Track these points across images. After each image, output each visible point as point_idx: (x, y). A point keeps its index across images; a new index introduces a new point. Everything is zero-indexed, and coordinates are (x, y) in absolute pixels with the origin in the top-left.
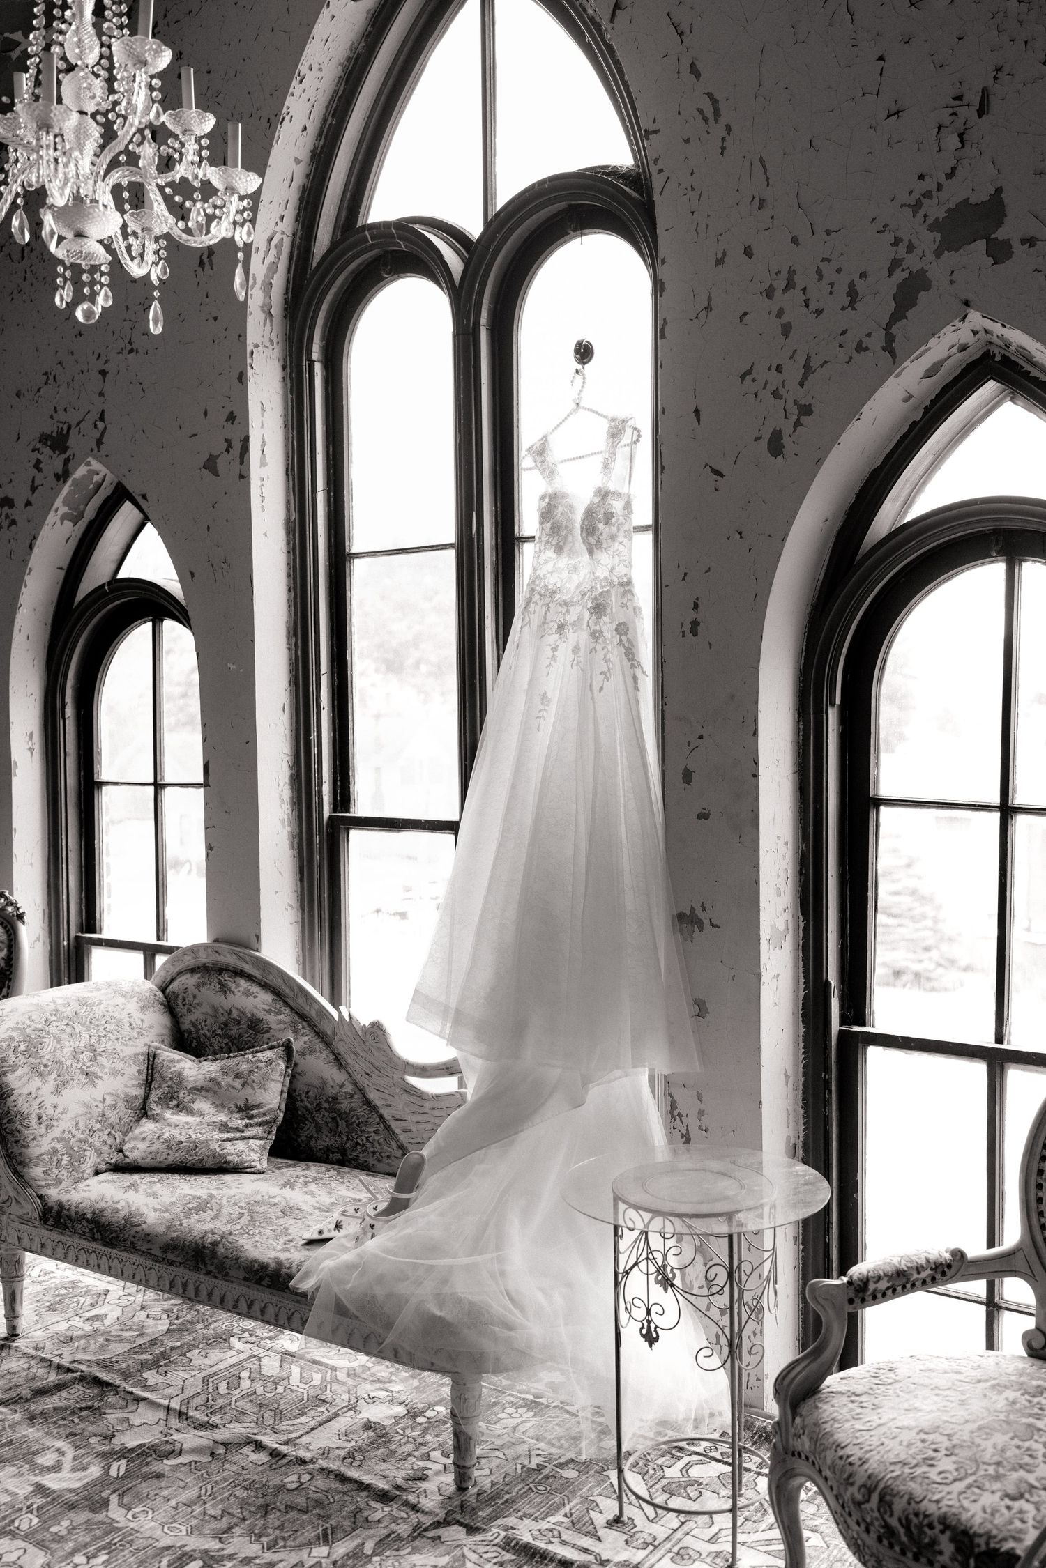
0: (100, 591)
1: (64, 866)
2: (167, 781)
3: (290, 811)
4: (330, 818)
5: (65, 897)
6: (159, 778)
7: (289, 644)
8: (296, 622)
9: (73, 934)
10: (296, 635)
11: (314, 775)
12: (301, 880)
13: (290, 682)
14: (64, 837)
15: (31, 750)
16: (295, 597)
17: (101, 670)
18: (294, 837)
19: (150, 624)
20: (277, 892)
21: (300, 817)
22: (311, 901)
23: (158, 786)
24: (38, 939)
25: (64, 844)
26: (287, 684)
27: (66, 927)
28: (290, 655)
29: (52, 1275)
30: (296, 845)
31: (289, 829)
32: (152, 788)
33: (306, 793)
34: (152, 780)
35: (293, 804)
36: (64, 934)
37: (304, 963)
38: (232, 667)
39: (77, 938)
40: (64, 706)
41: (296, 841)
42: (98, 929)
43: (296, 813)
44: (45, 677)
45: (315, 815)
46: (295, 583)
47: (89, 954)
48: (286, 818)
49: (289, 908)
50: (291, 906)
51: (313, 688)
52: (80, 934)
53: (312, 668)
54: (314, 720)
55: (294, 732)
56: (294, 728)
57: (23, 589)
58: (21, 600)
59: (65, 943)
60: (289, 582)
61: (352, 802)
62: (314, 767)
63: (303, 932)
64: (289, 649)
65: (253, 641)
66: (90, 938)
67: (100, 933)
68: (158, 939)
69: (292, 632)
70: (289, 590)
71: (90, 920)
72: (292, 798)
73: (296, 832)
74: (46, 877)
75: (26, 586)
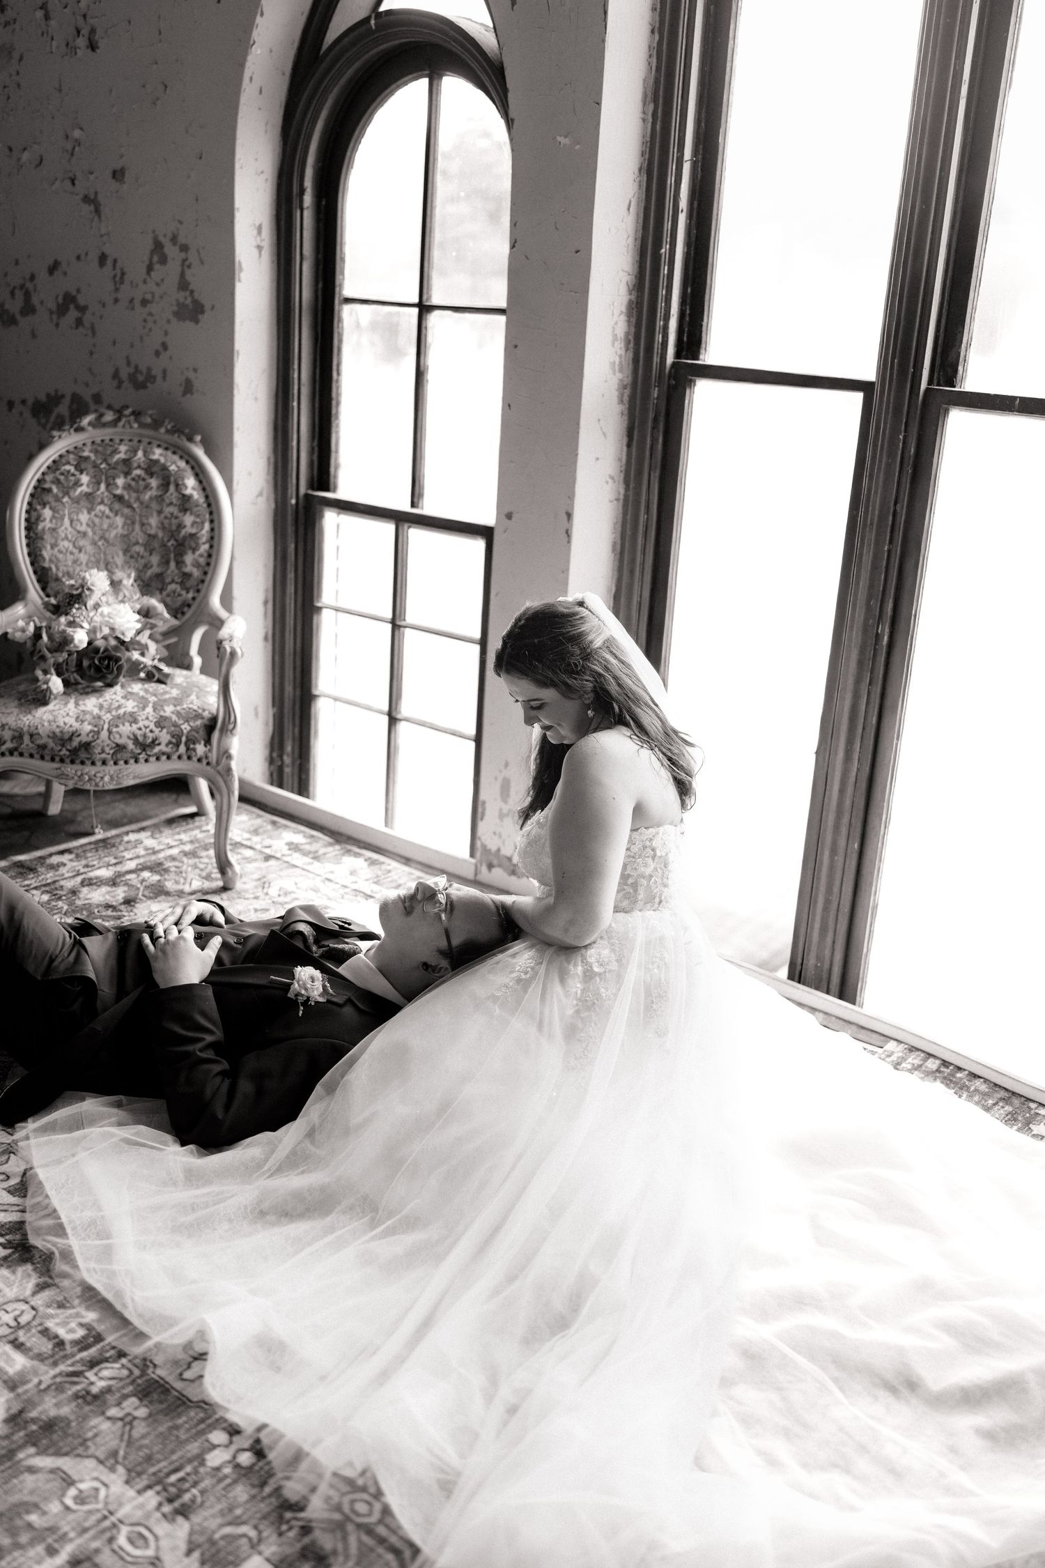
0: (362, 29)
1: (295, 404)
2: (435, 301)
3: (622, 352)
4: (674, 364)
5: (295, 443)
6: (425, 297)
7: (644, 113)
8: (657, 81)
9: (303, 490)
10: (655, 100)
11: (661, 305)
12: (629, 445)
13: (640, 170)
14: (296, 366)
15: (259, 248)
16: (660, 43)
17: (351, 145)
18: (625, 387)
19: (426, 80)
20: (597, 459)
21: (636, 360)
22: (639, 473)
23: (424, 308)
24: (260, 494)
25: (296, 376)
26: (637, 172)
27: (294, 481)
28: (645, 128)
29: (293, 896)
30: (626, 398)
31: (619, 375)
32: (415, 311)
33: (647, 331)
34: (416, 300)
35: (628, 342)
36: (292, 490)
37: (622, 553)
38: (563, 140)
39: (306, 495)
40: (302, 191)
41: (627, 392)
42: (332, 487)
43: (630, 355)
44: (278, 150)
45: (656, 359)
46: (662, 22)
47: (322, 516)
48: (617, 360)
49: (610, 481)
50: (612, 478)
51: (671, 180)
52: (310, 492)
53: (673, 150)
54: (668, 226)
55: (639, 242)
56: (640, 235)
57: (258, 19)
58: (255, 34)
59: (293, 501)
60: (653, 18)
61: (703, 346)
62: (662, 292)
63: (625, 514)
64: (644, 120)
65: (599, 104)
66: (324, 498)
67: (334, 491)
68: (413, 505)
69: (650, 95)
70: (653, 32)
71: (322, 476)
72: (627, 334)
73: (628, 380)
74: (273, 417)
75: (262, 15)
